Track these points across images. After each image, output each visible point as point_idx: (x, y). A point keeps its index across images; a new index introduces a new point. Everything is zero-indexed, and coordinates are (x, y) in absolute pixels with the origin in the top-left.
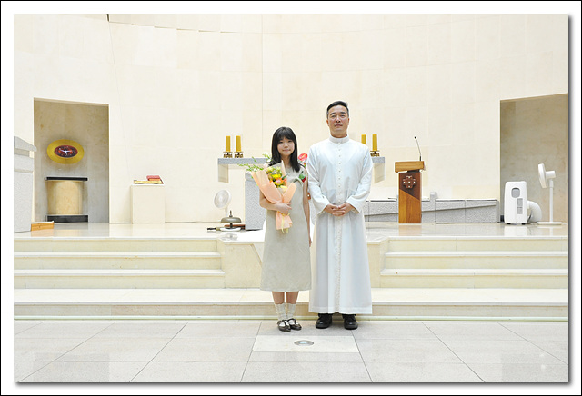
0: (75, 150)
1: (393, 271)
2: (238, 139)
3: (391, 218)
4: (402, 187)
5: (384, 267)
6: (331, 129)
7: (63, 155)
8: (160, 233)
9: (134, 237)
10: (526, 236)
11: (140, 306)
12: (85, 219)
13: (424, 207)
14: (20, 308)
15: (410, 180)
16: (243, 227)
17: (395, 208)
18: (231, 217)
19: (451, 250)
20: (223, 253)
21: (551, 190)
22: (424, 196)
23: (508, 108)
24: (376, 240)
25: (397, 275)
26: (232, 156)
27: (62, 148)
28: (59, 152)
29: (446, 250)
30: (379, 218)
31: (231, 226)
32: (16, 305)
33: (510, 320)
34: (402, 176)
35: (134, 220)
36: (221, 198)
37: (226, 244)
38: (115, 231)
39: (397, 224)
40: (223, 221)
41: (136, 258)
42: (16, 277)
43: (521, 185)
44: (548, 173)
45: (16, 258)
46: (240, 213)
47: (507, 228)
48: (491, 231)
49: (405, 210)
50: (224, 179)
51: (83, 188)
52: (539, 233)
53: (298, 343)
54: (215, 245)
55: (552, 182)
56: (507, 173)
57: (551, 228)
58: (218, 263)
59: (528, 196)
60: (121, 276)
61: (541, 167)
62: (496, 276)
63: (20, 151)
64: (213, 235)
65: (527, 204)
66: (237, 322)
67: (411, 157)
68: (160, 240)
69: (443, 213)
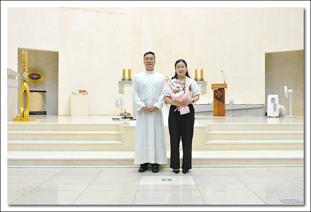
0: (40, 76)
1: (212, 142)
2: (129, 71)
3: (209, 113)
4: (215, 97)
5: (207, 140)
6: (146, 66)
7: (33, 78)
8: (86, 121)
9: (72, 123)
10: (278, 123)
11: (77, 160)
12: (45, 113)
13: (227, 108)
14: (11, 162)
15: (219, 93)
16: (131, 118)
17: (212, 108)
18: (125, 112)
19: (242, 131)
20: (122, 132)
21: (291, 99)
22: (227, 102)
23: (269, 57)
24: (202, 125)
25: (214, 144)
26: (126, 80)
27: (33, 74)
28: (31, 77)
29: (239, 131)
30: (203, 114)
31: (125, 118)
32: (9, 160)
33: (272, 167)
34: (215, 92)
35: (72, 114)
36: (119, 102)
37: (124, 127)
38: (61, 120)
39: (213, 117)
40: (121, 115)
41: (75, 134)
42: (9, 144)
43: (276, 97)
44: (289, 90)
45: (8, 134)
46: (130, 111)
47: (269, 119)
48: (260, 121)
49: (217, 109)
50: (121, 92)
51: (44, 97)
52: (284, 121)
53: (163, 180)
54: (117, 128)
55: (291, 95)
56: (269, 90)
57: (291, 119)
58: (119, 137)
59: (279, 103)
60: (67, 144)
61: (286, 87)
62: (265, 144)
63: (10, 76)
64: (116, 122)
65: (279, 106)
66: (130, 169)
67: (220, 81)
68: (87, 125)
69: (236, 111)
